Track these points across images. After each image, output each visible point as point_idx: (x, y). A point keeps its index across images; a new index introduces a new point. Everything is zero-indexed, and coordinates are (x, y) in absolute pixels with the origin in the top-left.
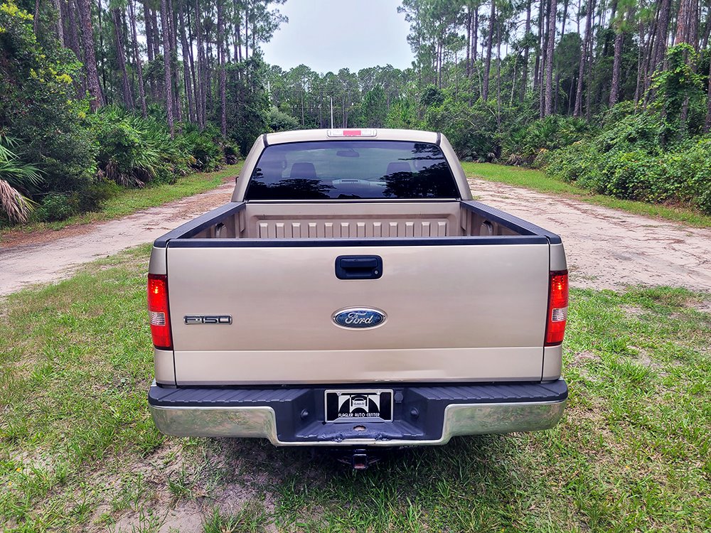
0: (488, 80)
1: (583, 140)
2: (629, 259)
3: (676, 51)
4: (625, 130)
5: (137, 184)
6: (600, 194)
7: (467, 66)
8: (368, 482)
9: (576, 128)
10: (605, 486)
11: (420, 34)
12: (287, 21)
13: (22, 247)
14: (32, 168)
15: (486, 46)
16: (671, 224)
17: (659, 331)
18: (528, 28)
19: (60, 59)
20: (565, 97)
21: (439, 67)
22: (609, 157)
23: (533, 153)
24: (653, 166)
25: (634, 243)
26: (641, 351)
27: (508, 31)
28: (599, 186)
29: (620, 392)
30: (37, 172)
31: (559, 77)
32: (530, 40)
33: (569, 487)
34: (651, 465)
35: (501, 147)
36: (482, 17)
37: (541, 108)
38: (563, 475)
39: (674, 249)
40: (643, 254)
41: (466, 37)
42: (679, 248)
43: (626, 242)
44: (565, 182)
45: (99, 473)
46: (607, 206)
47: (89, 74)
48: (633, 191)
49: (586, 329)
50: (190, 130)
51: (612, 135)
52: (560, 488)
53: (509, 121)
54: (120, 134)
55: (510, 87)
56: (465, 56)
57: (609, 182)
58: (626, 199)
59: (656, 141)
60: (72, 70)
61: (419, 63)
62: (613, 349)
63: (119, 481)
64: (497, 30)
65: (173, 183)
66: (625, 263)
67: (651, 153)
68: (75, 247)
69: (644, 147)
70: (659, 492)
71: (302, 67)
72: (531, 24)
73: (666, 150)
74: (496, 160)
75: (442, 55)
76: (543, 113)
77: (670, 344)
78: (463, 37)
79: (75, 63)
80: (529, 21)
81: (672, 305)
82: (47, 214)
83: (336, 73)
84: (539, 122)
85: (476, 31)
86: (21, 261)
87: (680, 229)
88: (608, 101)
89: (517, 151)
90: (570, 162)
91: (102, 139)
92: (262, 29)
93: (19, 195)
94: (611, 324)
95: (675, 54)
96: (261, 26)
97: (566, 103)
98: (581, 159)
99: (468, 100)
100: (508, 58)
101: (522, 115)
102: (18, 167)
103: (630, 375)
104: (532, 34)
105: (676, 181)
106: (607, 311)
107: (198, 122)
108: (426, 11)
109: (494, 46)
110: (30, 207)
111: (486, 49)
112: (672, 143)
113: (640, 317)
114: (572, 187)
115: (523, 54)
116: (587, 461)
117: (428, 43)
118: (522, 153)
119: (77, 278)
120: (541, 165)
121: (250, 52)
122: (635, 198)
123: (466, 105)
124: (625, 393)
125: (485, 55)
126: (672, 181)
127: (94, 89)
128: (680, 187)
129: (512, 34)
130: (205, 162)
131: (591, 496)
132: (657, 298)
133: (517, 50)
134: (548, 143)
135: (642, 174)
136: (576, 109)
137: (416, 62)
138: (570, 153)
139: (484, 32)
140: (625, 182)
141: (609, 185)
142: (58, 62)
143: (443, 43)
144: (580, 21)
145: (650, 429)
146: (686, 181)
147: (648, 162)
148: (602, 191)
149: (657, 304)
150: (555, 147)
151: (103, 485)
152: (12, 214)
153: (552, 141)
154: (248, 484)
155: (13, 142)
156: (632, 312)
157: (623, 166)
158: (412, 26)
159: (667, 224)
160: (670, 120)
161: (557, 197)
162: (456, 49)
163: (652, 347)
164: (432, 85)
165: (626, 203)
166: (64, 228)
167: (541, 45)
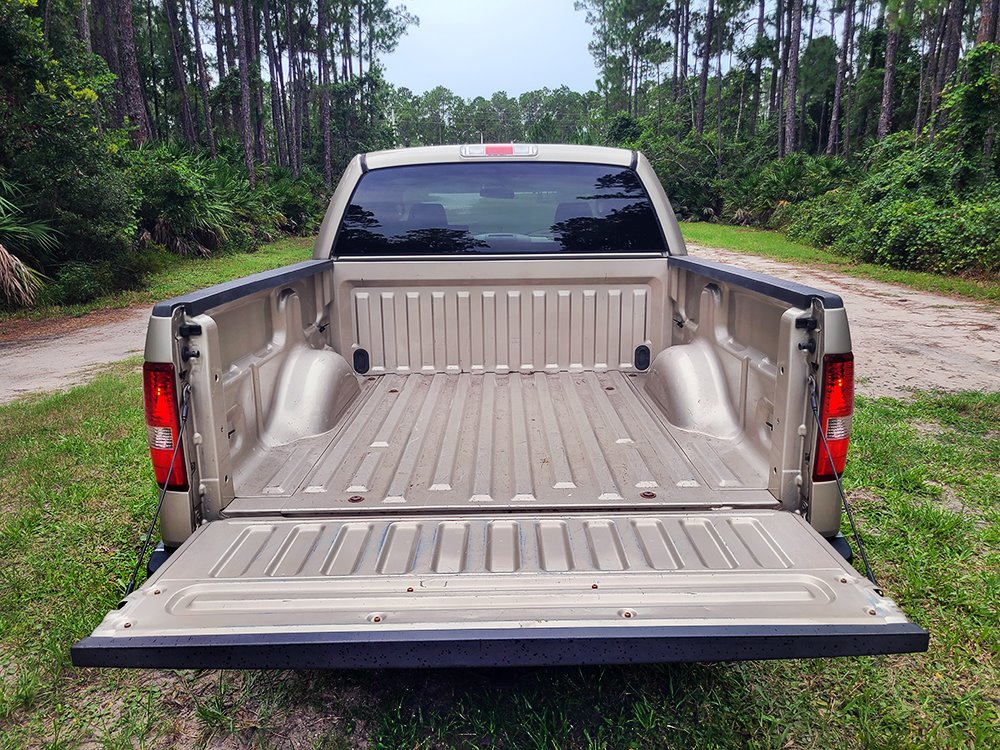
0: (704, 103)
1: (841, 188)
2: (916, 353)
3: (977, 54)
4: (902, 172)
5: (200, 253)
6: (867, 262)
7: (675, 85)
8: (522, 703)
9: (831, 172)
10: (906, 707)
11: (608, 40)
12: (418, 24)
13: (24, 341)
14: (42, 226)
15: (701, 56)
16: (973, 303)
17: (970, 458)
18: (761, 29)
19: (83, 69)
20: (814, 128)
21: (633, 87)
22: (880, 210)
23: (769, 208)
24: (945, 221)
25: (920, 331)
26: (944, 488)
27: (733, 34)
28: (865, 252)
29: (918, 552)
30: (50, 233)
31: (805, 99)
32: (763, 48)
33: (847, 708)
34: (977, 672)
35: (722, 200)
36: (696, 14)
37: (780, 143)
38: (837, 688)
39: (980, 339)
40: (936, 345)
41: (673, 45)
42: (989, 337)
43: (910, 329)
44: (815, 247)
45: (90, 688)
46: (878, 279)
47: (129, 93)
48: (916, 257)
49: (859, 456)
50: (278, 177)
51: (883, 179)
52: (833, 710)
53: (734, 162)
54: (172, 178)
55: (735, 114)
56: (671, 70)
57: (881, 246)
58: (906, 269)
59: (948, 186)
60: (102, 85)
61: (606, 82)
62: (903, 485)
63: (120, 703)
64: (716, 33)
65: (252, 250)
66: (910, 358)
67: (940, 203)
68: (102, 340)
69: (931, 195)
70: (994, 716)
71: (440, 89)
72: (765, 24)
73: (962, 199)
74: (715, 218)
75: (639, 71)
76: (783, 150)
77: (989, 478)
78: (669, 44)
79: (104, 74)
80: (761, 20)
81: (985, 419)
82: (64, 293)
83: (488, 98)
84: (778, 162)
85: (687, 35)
86: (19, 360)
87: (987, 310)
88: (875, 132)
89: (745, 205)
90: (822, 218)
91: (146, 186)
92: (383, 34)
93: (21, 265)
94: (896, 448)
95: (976, 59)
96: (381, 30)
97: (815, 136)
98: (839, 214)
99: (676, 133)
100: (733, 73)
101: (753, 154)
102: (21, 224)
103: (931, 525)
104: (766, 37)
105: (978, 242)
106: (888, 428)
107: (291, 165)
108: (616, 6)
109: (713, 56)
110: (38, 283)
111: (701, 60)
112: (972, 188)
113: (940, 438)
114: (826, 254)
115: (754, 67)
116: (874, 665)
117: (618, 54)
118: (753, 207)
119: (97, 384)
120: (779, 224)
121: (366, 67)
122: (919, 268)
123: (673, 139)
124: (926, 554)
125: (699, 69)
126: (973, 242)
127: (136, 115)
128: (985, 251)
129: (738, 38)
130: (300, 221)
131: (884, 724)
132: (963, 409)
133: (745, 61)
134: (790, 192)
135: (928, 233)
136: (830, 144)
137: (602, 81)
138: (822, 206)
139: (698, 36)
140: (903, 245)
141: (881, 250)
142: (81, 73)
143: (640, 52)
144: (836, 20)
145: (969, 611)
146: (993, 241)
147: (937, 215)
148: (869, 258)
149: (963, 418)
150: (800, 198)
151: (93, 708)
152: (12, 293)
153: (795, 190)
154: (328, 705)
155: (13, 188)
156: (926, 431)
157: (900, 221)
158: (595, 29)
159: (967, 304)
160: (968, 155)
161: (806, 268)
162: (659, 60)
163: (962, 482)
164: (624, 113)
165: (905, 274)
166: (89, 314)
167: (780, 54)
